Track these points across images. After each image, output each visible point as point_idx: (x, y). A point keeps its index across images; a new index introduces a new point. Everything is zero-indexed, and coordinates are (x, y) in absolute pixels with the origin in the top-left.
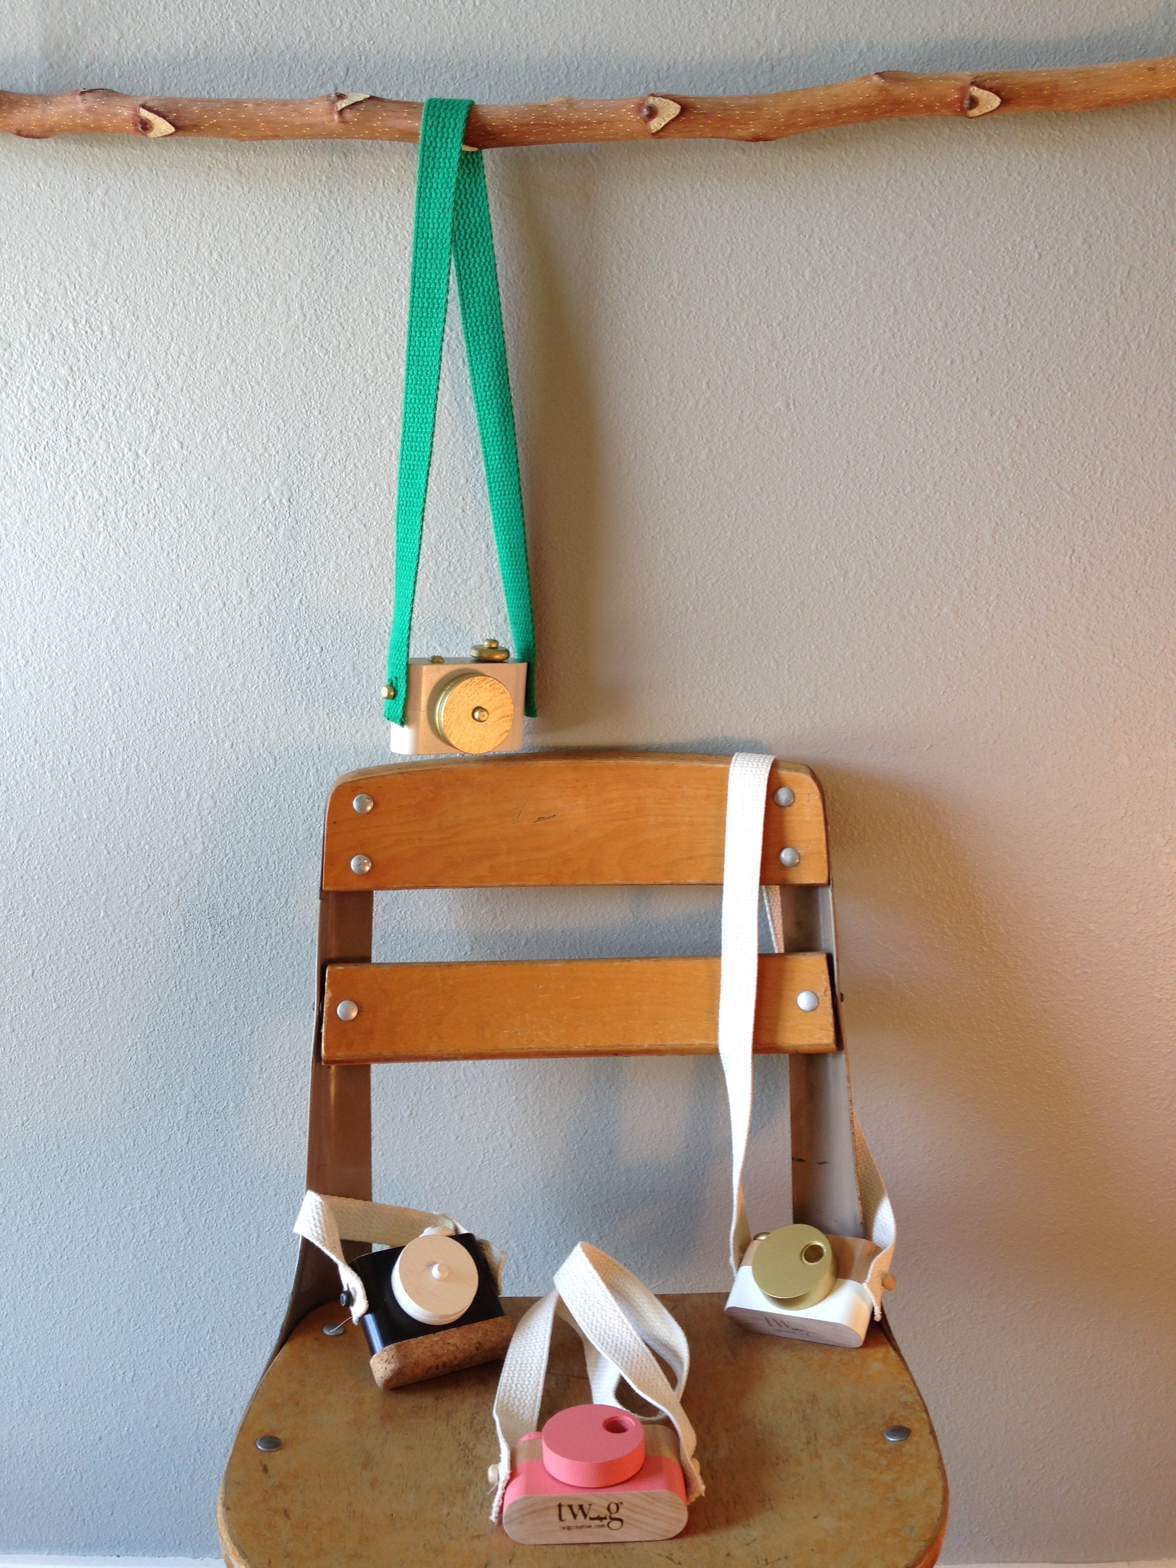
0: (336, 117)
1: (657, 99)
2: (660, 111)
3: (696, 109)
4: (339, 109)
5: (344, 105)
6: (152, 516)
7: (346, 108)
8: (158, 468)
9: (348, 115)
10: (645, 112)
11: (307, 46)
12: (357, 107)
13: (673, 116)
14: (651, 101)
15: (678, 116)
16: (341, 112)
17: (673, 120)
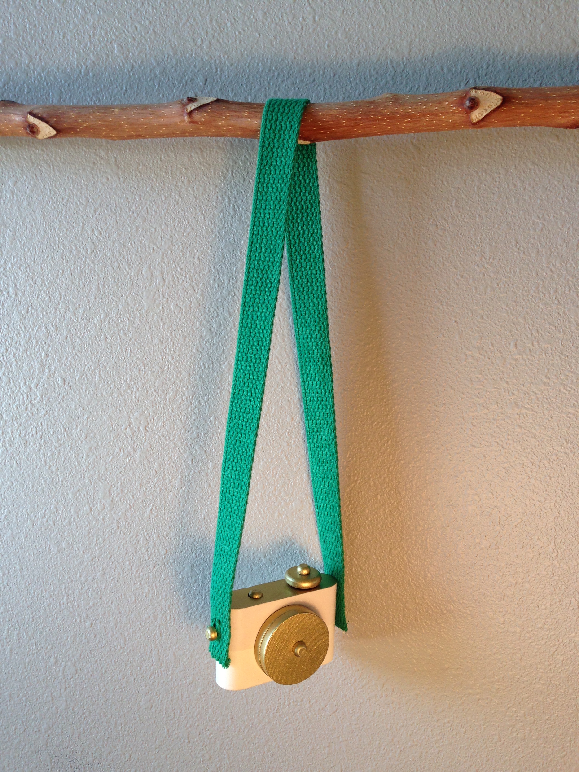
0: (186, 118)
1: (479, 91)
2: (482, 102)
3: (516, 99)
4: (189, 110)
5: (193, 107)
6: (39, 436)
7: (195, 109)
8: (45, 399)
9: (197, 116)
10: (468, 103)
11: (174, 61)
12: (204, 109)
13: (494, 107)
14: (473, 93)
15: (499, 107)
16: (190, 114)
17: (494, 110)
